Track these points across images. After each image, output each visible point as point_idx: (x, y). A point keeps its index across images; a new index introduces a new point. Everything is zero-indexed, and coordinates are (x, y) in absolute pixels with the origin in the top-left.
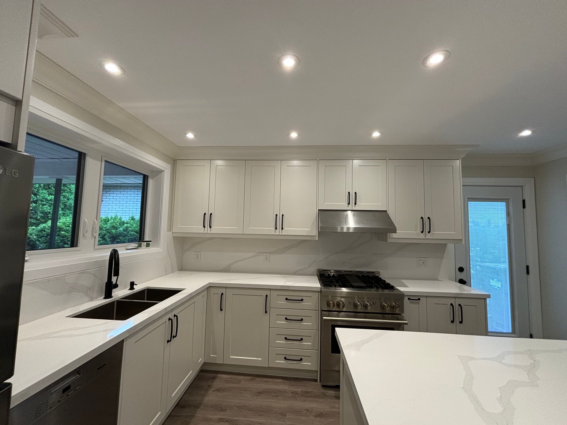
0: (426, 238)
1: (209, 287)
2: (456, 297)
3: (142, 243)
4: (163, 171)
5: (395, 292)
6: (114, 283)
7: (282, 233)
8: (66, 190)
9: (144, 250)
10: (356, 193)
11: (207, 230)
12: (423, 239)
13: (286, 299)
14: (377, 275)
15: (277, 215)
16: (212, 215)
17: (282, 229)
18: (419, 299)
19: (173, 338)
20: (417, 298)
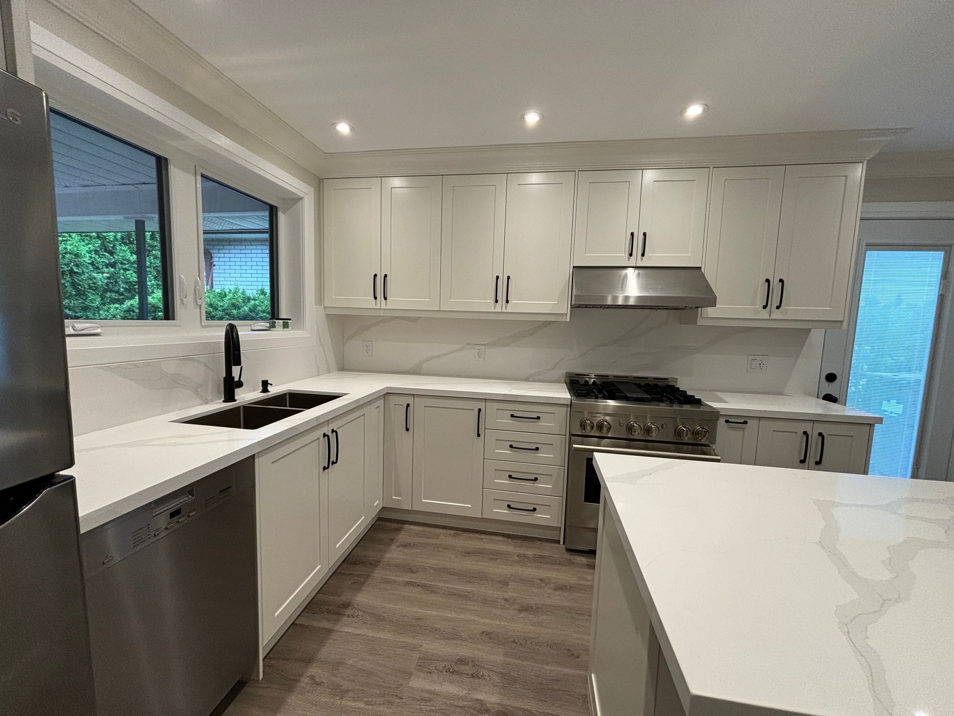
0: (771, 318)
1: (387, 395)
2: (815, 420)
3: (276, 321)
4: (302, 198)
5: (702, 409)
6: (236, 379)
7: (506, 309)
8: (156, 246)
9: (279, 333)
10: (645, 234)
11: (381, 303)
12: (765, 319)
13: (512, 416)
14: (671, 384)
15: (497, 277)
16: (388, 278)
17: (507, 302)
18: (746, 422)
19: (332, 465)
20: (742, 421)
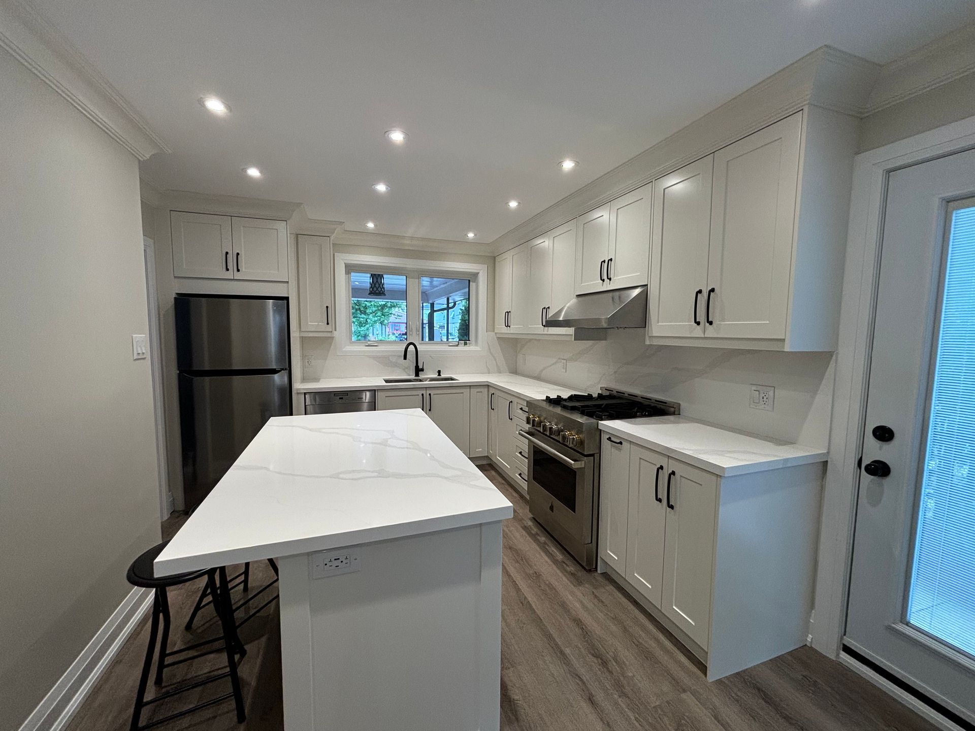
0: (706, 336)
4: (478, 273)
11: (508, 330)
12: (701, 338)
16: (510, 314)
18: (621, 443)
20: (618, 441)
